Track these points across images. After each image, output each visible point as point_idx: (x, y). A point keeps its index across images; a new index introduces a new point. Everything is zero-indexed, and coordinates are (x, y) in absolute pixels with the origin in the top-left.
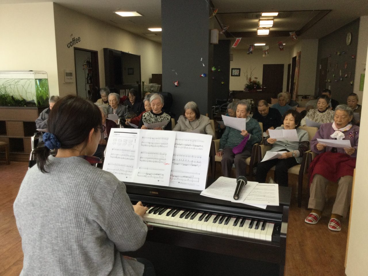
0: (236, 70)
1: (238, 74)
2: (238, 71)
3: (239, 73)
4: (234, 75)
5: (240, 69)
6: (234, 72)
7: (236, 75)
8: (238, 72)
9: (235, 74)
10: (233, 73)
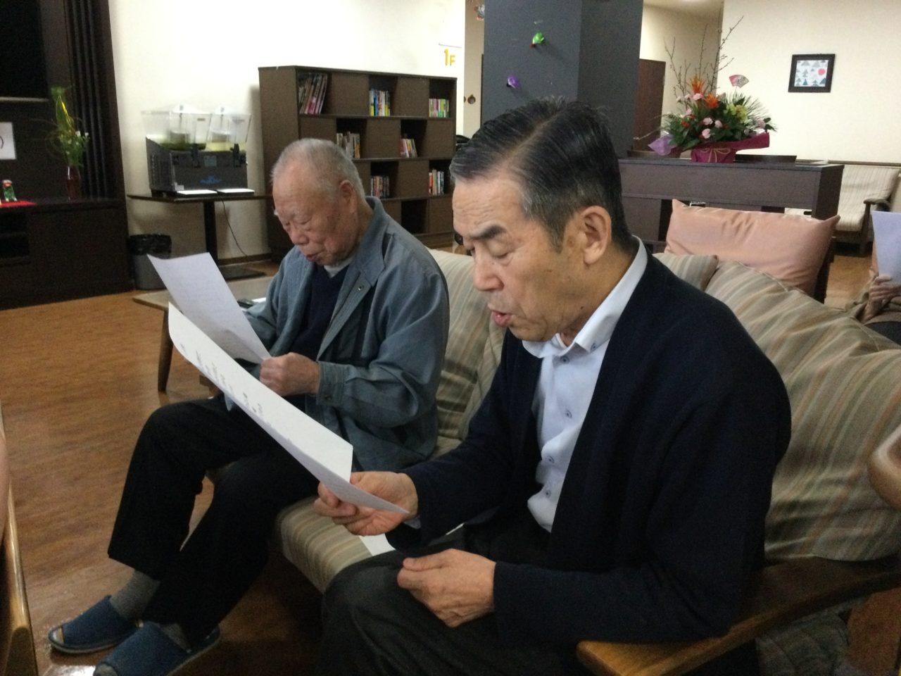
0: (812, 62)
1: (819, 80)
2: (824, 65)
3: (825, 76)
4: (801, 84)
5: (831, 58)
6: (806, 72)
7: (810, 84)
8: (821, 72)
9: (805, 83)
10: (799, 75)
